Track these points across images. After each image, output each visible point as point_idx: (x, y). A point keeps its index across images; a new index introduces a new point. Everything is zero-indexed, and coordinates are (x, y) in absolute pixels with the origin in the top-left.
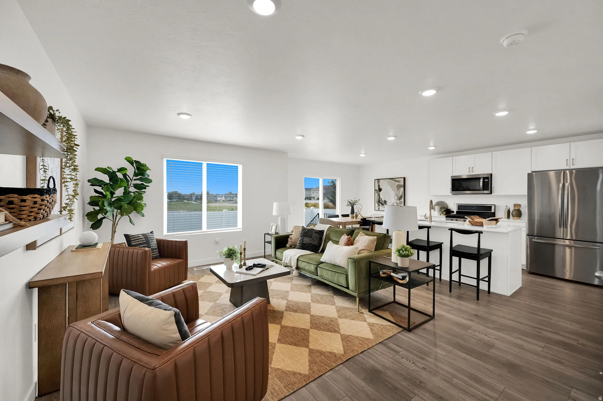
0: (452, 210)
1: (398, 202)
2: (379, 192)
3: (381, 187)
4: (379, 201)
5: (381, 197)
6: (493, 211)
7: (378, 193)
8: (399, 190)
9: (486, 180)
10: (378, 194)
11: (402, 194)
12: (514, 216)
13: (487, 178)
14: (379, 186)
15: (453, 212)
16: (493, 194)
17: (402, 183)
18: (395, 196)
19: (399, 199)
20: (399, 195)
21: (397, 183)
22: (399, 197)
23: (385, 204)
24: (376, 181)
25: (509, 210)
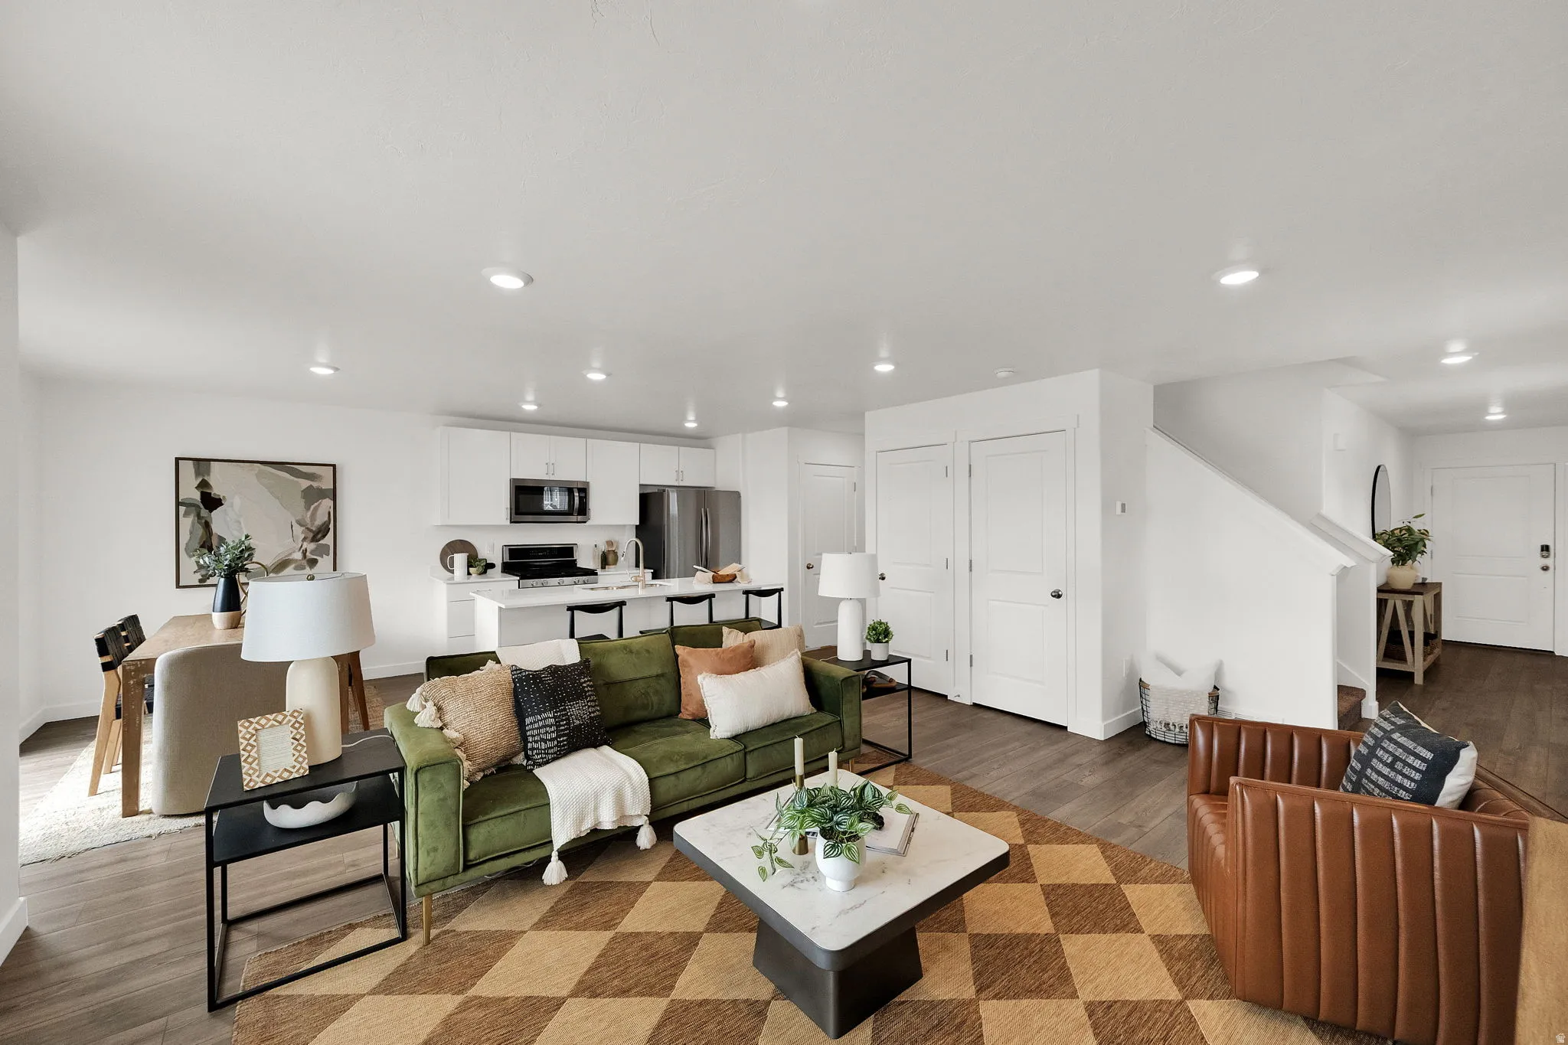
1: (310, 546)
2: (204, 512)
3: (217, 490)
5: (222, 530)
7: (199, 516)
8: (312, 507)
9: (582, 495)
11: (326, 519)
13: (584, 490)
14: (203, 486)
16: (587, 523)
17: (328, 484)
18: (296, 527)
19: (314, 537)
20: (313, 524)
21: (305, 483)
22: (313, 529)
24: (187, 468)
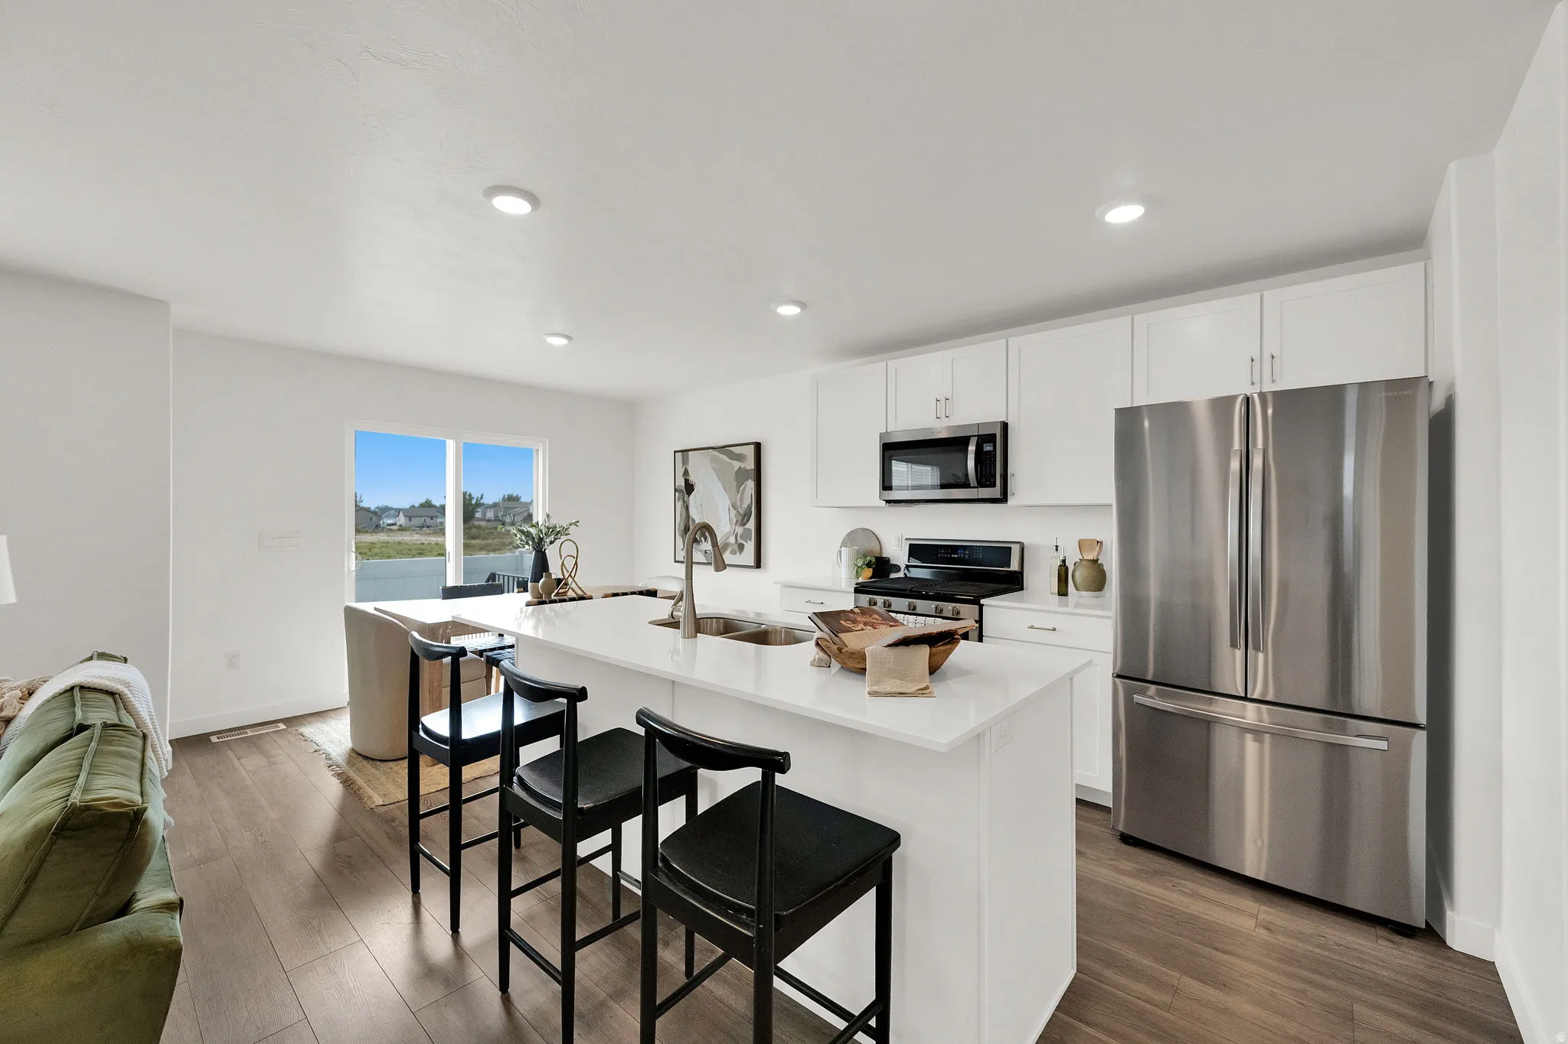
0: (893, 562)
1: (740, 530)
2: (686, 496)
3: (692, 478)
4: (685, 527)
5: (693, 513)
6: (1014, 566)
8: (741, 489)
9: (988, 448)
10: (684, 502)
11: (749, 502)
12: (1079, 585)
13: (991, 438)
14: (686, 473)
15: (897, 568)
16: (1010, 502)
17: (750, 465)
18: (732, 509)
19: (744, 519)
20: (741, 507)
21: (736, 465)
22: (742, 512)
23: (703, 539)
24: (679, 455)
25: (1064, 561)
